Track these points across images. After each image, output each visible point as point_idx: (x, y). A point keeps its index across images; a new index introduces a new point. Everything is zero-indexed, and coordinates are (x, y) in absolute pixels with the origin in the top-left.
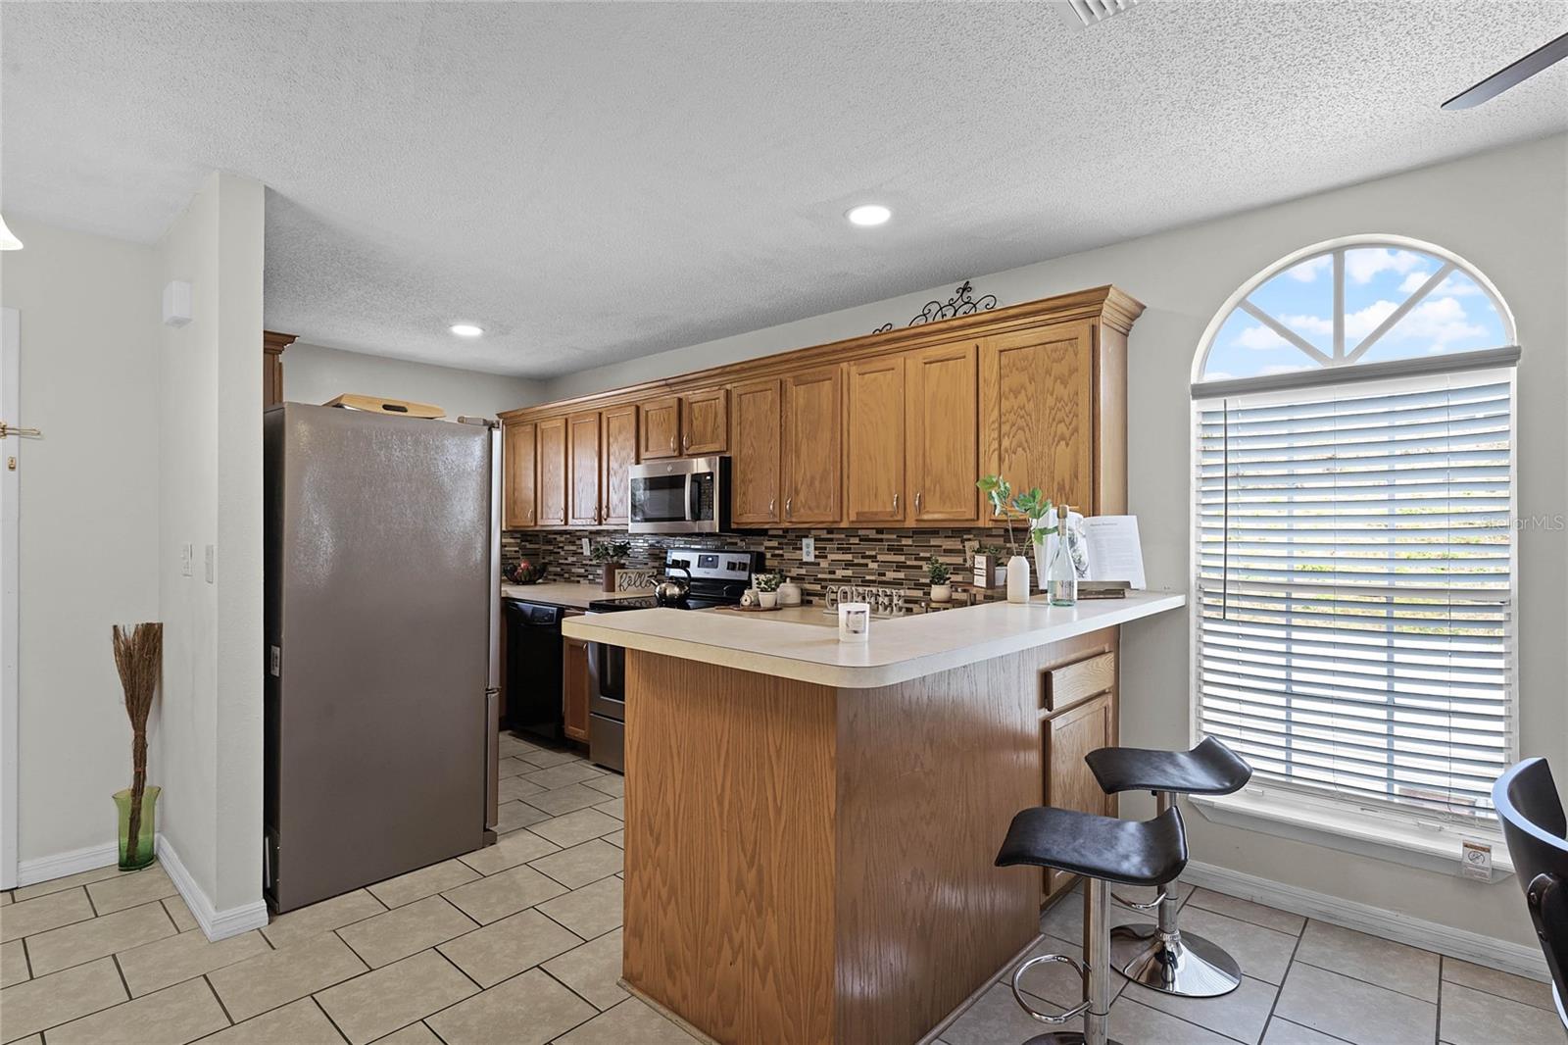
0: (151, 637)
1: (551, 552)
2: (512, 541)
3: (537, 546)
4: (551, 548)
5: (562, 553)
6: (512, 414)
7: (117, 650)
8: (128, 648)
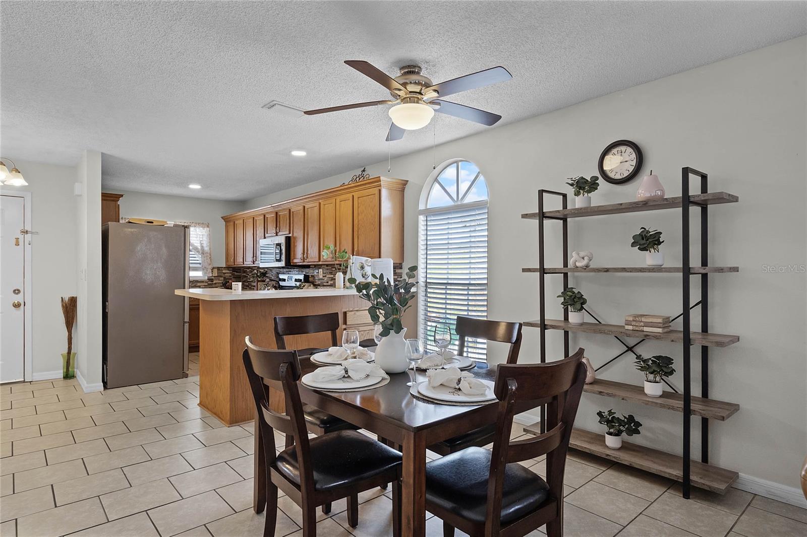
0: (73, 301)
1: (245, 276)
2: (228, 271)
3: (240, 274)
4: (245, 274)
5: (249, 277)
6: (228, 217)
7: (62, 305)
8: (66, 305)
